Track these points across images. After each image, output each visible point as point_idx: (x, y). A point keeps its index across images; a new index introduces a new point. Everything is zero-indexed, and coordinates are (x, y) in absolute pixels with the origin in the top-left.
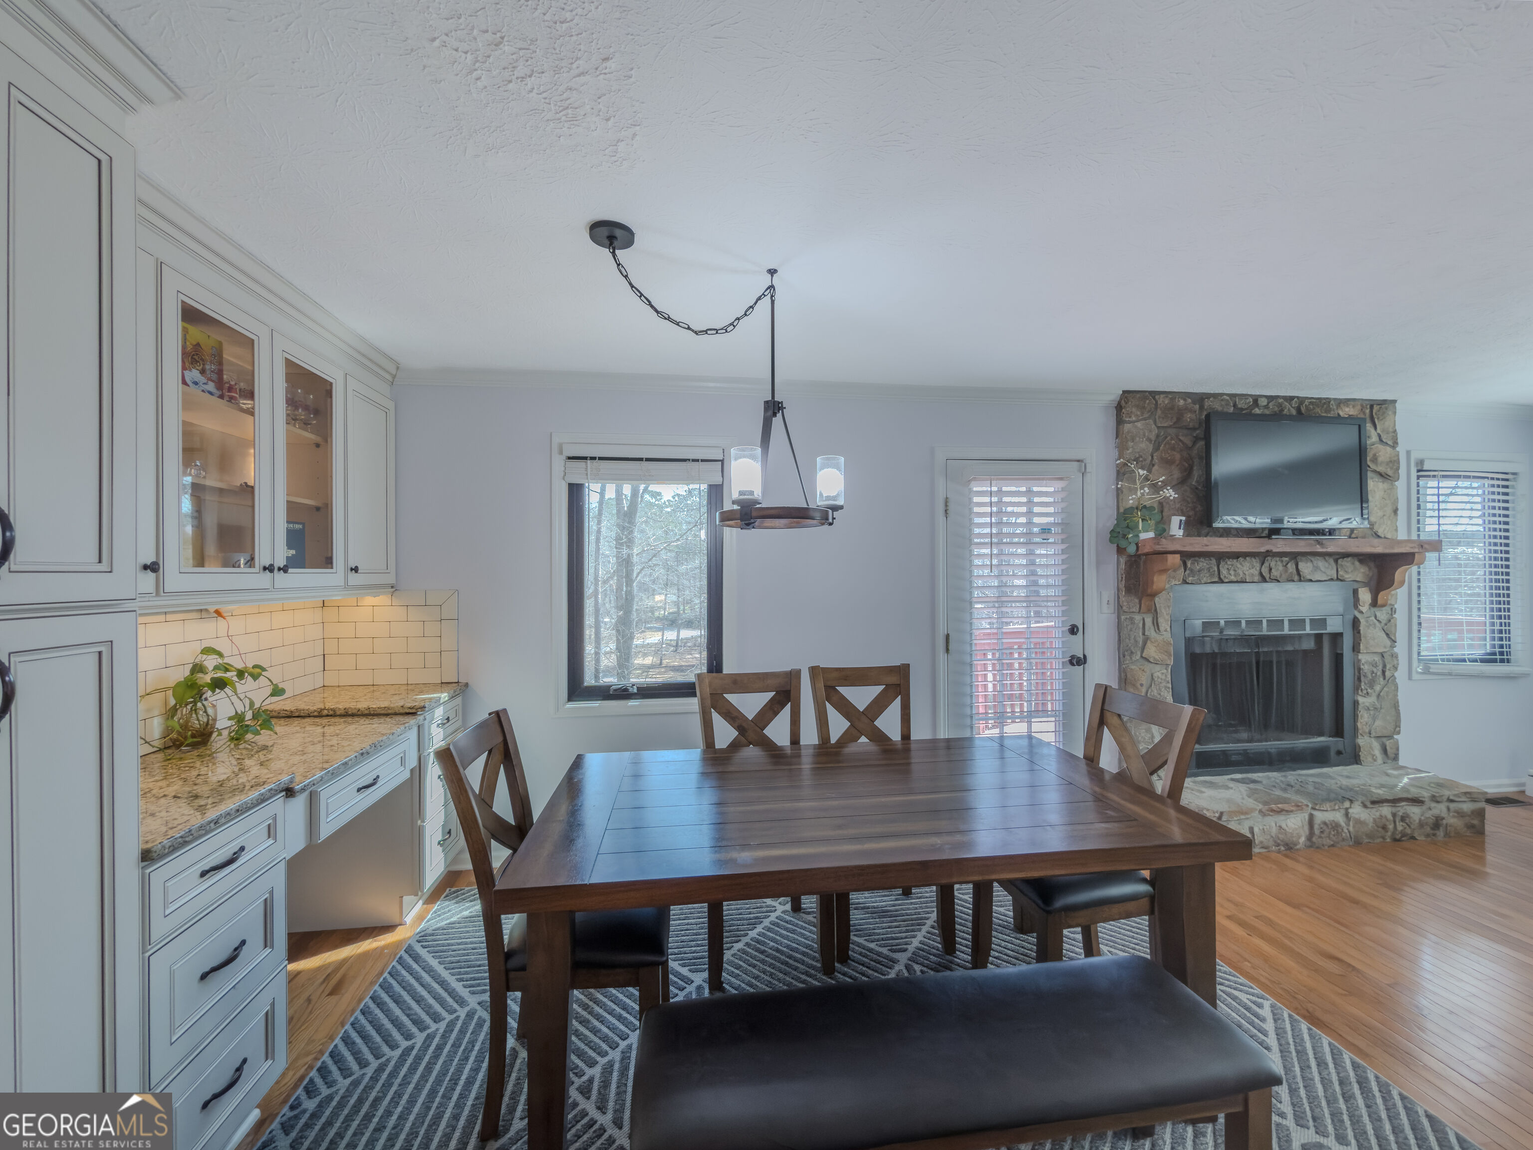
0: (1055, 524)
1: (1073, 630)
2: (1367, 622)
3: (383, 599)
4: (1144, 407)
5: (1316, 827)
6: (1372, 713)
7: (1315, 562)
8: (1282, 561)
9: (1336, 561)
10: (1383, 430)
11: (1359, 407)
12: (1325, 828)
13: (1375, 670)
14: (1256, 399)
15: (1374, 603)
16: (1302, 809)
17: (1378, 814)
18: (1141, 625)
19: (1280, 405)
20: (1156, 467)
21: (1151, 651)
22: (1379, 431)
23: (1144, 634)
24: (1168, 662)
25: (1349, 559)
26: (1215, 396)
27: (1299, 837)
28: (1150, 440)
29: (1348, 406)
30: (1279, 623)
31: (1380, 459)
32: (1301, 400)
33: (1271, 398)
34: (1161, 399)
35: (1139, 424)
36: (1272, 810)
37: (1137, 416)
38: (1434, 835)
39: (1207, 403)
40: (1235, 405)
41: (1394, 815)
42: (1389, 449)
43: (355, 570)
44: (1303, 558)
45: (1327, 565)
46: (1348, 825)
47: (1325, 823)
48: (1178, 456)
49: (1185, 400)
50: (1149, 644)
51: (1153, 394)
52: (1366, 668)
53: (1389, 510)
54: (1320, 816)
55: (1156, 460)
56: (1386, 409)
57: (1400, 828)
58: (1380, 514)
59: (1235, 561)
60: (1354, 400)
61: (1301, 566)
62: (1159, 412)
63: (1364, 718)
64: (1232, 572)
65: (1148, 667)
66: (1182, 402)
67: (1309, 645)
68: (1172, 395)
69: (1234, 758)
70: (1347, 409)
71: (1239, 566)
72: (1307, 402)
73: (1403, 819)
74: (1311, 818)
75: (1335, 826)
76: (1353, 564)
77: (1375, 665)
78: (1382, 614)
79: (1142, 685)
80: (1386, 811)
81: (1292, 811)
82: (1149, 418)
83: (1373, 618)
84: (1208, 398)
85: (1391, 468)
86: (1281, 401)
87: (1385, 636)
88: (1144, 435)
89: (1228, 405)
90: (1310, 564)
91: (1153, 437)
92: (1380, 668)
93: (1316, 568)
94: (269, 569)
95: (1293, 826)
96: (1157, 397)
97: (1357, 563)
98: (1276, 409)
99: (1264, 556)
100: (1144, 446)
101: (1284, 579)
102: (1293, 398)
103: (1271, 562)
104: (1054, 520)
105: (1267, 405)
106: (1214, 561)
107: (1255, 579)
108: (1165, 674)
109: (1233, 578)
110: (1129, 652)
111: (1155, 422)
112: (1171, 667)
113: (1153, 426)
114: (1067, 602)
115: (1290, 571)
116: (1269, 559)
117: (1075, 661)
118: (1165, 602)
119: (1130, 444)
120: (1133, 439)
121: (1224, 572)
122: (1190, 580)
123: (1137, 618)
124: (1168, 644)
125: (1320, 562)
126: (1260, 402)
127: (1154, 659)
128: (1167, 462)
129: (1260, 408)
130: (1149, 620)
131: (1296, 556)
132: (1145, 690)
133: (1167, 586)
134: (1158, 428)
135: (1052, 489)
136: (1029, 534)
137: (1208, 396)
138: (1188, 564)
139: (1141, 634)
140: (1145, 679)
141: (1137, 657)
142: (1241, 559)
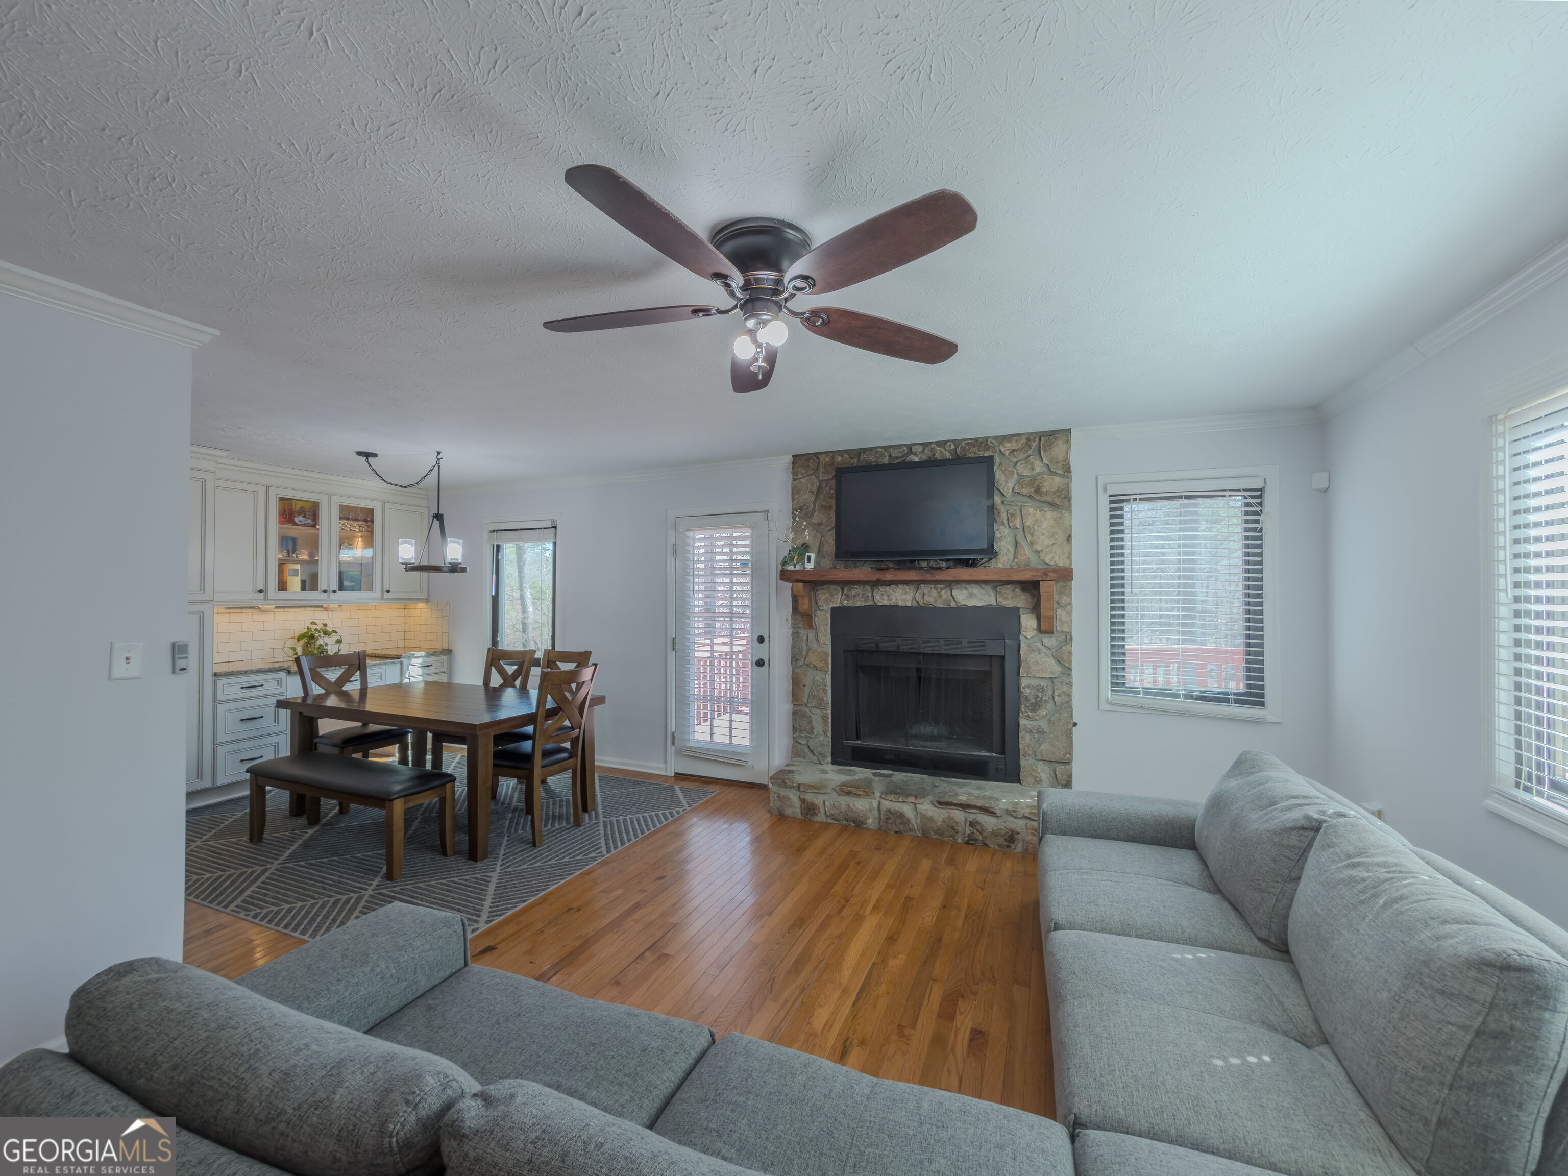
0: (749, 560)
1: (761, 640)
2: (1029, 646)
3: (421, 606)
4: (808, 466)
5: (883, 813)
6: (1036, 736)
7: (970, 589)
8: (936, 588)
9: (995, 588)
10: (1052, 460)
11: (1024, 441)
12: (890, 816)
13: (1040, 695)
14: (910, 447)
15: (1039, 629)
16: (869, 795)
17: (947, 815)
18: (805, 638)
19: (933, 450)
20: (816, 513)
21: (812, 659)
22: (1045, 461)
23: (808, 646)
24: (826, 669)
25: (1009, 586)
26: (870, 449)
27: (867, 818)
28: (813, 492)
29: (1010, 442)
31: (1044, 489)
32: (957, 444)
33: (925, 445)
34: (823, 457)
35: (803, 480)
36: (843, 791)
37: (802, 474)
38: (1009, 847)
39: (864, 456)
40: (890, 456)
41: (966, 820)
42: (1057, 479)
43: (388, 591)
44: (958, 586)
45: (983, 592)
46: (916, 818)
47: (889, 810)
48: (834, 502)
49: (843, 457)
50: (812, 654)
51: (816, 455)
52: (1027, 691)
53: (1061, 537)
54: (886, 804)
55: (817, 508)
56: (1056, 439)
57: (968, 832)
58: (1048, 542)
59: (888, 588)
60: (1018, 435)
61: (955, 592)
62: (821, 469)
63: (1025, 740)
64: (885, 598)
65: (811, 672)
66: (840, 459)
68: (834, 453)
70: (1008, 445)
71: (891, 591)
72: (963, 444)
73: (972, 824)
74: (879, 803)
75: (901, 816)
76: (1013, 591)
77: (1042, 689)
78: (1050, 641)
79: (804, 686)
80: (958, 815)
81: (860, 795)
82: (813, 474)
83: (1039, 644)
84: (864, 453)
85: (1059, 497)
86: (933, 446)
87: (1052, 662)
88: (807, 488)
89: (882, 455)
90: (965, 592)
91: (815, 489)
92: (1050, 693)
93: (971, 595)
94: (325, 591)
95: (861, 808)
96: (820, 457)
97: (1018, 590)
98: (930, 454)
99: (918, 583)
100: (808, 497)
101: (939, 604)
102: (946, 442)
103: (925, 589)
104: (747, 557)
105: (923, 451)
106: (868, 588)
107: (909, 604)
108: (824, 679)
109: (886, 602)
110: (795, 659)
111: (818, 477)
112: (830, 673)
113: (816, 480)
114: (755, 618)
115: (944, 597)
116: (922, 586)
117: (760, 663)
118: (823, 621)
119: (796, 496)
120: (798, 493)
121: (878, 597)
122: (845, 603)
123: (803, 632)
124: (826, 654)
125: (976, 590)
126: (914, 449)
127: (814, 666)
128: (826, 508)
129: (915, 454)
130: (811, 635)
131: (951, 584)
132: (807, 690)
133: (825, 608)
134: (820, 481)
135: (748, 534)
136: (732, 568)
137: (865, 450)
138: (845, 591)
139: (804, 645)
140: (807, 681)
141: (802, 663)
142: (893, 586)
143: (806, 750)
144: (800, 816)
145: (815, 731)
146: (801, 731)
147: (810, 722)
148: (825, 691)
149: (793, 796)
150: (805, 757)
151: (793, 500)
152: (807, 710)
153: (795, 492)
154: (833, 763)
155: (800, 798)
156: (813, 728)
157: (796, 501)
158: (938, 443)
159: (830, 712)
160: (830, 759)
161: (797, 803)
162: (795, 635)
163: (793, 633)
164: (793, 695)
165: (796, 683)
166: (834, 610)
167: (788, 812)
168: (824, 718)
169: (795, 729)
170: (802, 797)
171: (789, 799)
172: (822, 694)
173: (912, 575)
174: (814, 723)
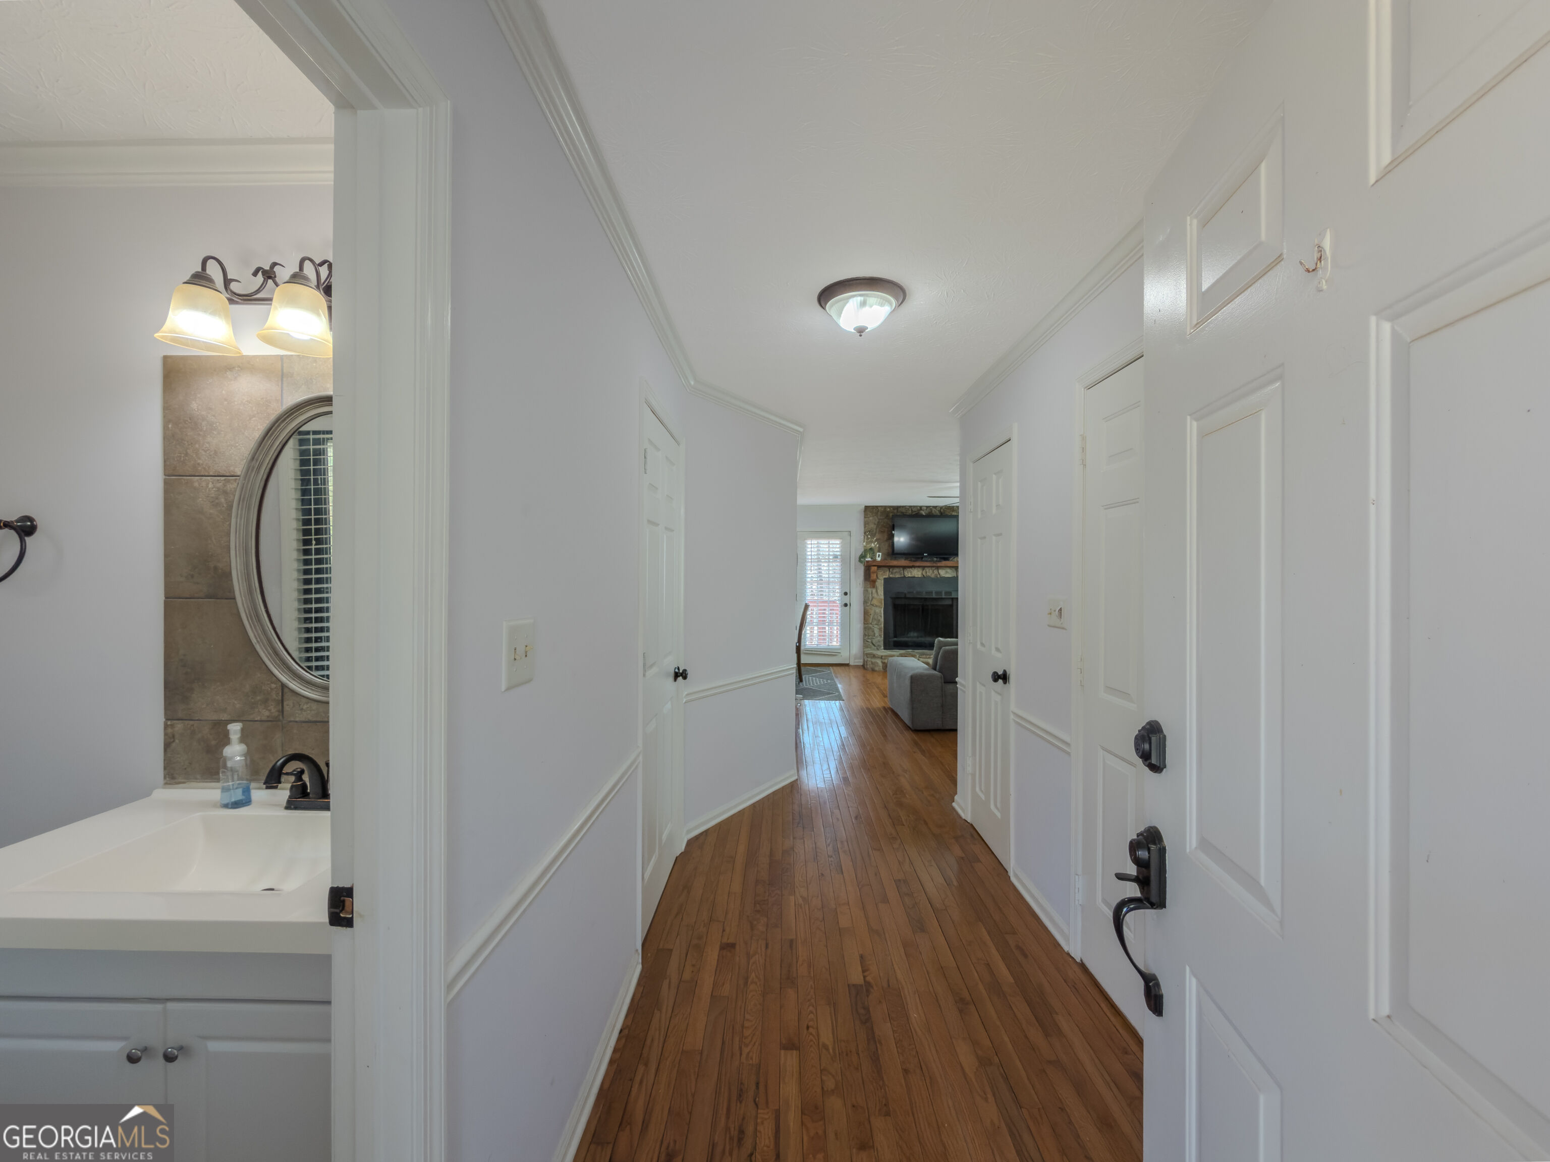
0: (839, 555)
1: (846, 594)
4: (873, 512)
7: (946, 570)
8: (932, 569)
14: (921, 507)
18: (871, 593)
19: (931, 509)
20: (877, 534)
21: (875, 602)
23: (872, 596)
24: (881, 606)
26: (903, 507)
28: (875, 524)
30: (940, 593)
32: (941, 508)
33: (927, 507)
34: (879, 508)
35: (871, 518)
37: (870, 515)
39: (899, 509)
40: (912, 510)
44: (940, 568)
45: (951, 571)
48: (886, 529)
49: (890, 509)
50: (874, 600)
51: (877, 507)
55: (875, 532)
59: (911, 569)
61: (940, 571)
62: (879, 513)
64: (909, 573)
65: (873, 608)
66: (888, 510)
67: (949, 602)
68: (885, 507)
69: (910, 644)
72: (944, 508)
79: (870, 615)
82: (875, 516)
86: (931, 507)
88: (873, 522)
89: (908, 510)
91: (876, 523)
93: (947, 572)
98: (929, 510)
99: (923, 567)
100: (873, 526)
101: (933, 576)
102: (937, 506)
103: (927, 569)
104: (838, 553)
105: (926, 510)
106: (901, 569)
107: (920, 576)
108: (881, 611)
109: (910, 575)
110: (865, 602)
111: (878, 517)
112: (883, 608)
113: (876, 518)
114: (842, 583)
115: (935, 573)
116: (926, 568)
117: (846, 605)
118: (880, 584)
119: (867, 525)
120: (868, 524)
121: (906, 573)
122: (891, 576)
123: (870, 590)
124: (882, 600)
125: (949, 570)
126: (923, 508)
127: (876, 605)
128: (882, 532)
129: (923, 510)
130: (874, 591)
131: (938, 568)
132: (872, 616)
133: (881, 578)
134: (879, 519)
135: (838, 542)
136: (829, 559)
137: (900, 507)
138: (891, 570)
139: (871, 596)
140: (872, 612)
141: (868, 604)
142: (913, 568)
143: (871, 644)
144: (881, 669)
145: (876, 635)
146: (869, 636)
147: (873, 631)
148: (881, 616)
149: (879, 662)
150: (870, 648)
151: (865, 527)
152: (871, 626)
153: (866, 524)
154: (885, 649)
155: (882, 662)
156: (875, 634)
157: (866, 528)
158: (933, 507)
159: (883, 626)
160: (883, 648)
161: (880, 664)
162: (865, 591)
163: (864, 590)
164: (864, 619)
165: (866, 613)
166: (885, 579)
167: (877, 669)
168: (880, 629)
169: (865, 635)
170: (883, 661)
171: (878, 663)
172: (879, 618)
173: (918, 564)
174: (875, 631)
